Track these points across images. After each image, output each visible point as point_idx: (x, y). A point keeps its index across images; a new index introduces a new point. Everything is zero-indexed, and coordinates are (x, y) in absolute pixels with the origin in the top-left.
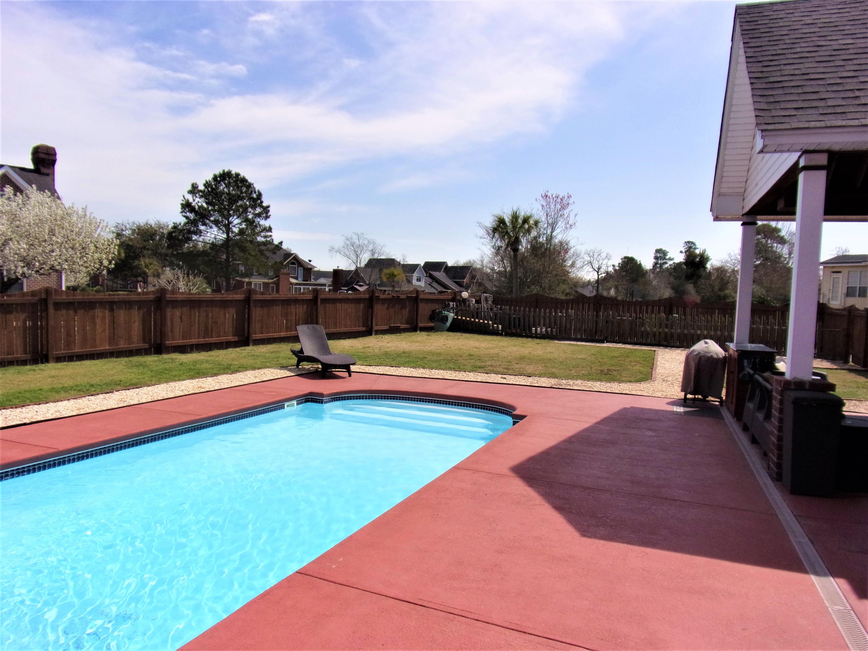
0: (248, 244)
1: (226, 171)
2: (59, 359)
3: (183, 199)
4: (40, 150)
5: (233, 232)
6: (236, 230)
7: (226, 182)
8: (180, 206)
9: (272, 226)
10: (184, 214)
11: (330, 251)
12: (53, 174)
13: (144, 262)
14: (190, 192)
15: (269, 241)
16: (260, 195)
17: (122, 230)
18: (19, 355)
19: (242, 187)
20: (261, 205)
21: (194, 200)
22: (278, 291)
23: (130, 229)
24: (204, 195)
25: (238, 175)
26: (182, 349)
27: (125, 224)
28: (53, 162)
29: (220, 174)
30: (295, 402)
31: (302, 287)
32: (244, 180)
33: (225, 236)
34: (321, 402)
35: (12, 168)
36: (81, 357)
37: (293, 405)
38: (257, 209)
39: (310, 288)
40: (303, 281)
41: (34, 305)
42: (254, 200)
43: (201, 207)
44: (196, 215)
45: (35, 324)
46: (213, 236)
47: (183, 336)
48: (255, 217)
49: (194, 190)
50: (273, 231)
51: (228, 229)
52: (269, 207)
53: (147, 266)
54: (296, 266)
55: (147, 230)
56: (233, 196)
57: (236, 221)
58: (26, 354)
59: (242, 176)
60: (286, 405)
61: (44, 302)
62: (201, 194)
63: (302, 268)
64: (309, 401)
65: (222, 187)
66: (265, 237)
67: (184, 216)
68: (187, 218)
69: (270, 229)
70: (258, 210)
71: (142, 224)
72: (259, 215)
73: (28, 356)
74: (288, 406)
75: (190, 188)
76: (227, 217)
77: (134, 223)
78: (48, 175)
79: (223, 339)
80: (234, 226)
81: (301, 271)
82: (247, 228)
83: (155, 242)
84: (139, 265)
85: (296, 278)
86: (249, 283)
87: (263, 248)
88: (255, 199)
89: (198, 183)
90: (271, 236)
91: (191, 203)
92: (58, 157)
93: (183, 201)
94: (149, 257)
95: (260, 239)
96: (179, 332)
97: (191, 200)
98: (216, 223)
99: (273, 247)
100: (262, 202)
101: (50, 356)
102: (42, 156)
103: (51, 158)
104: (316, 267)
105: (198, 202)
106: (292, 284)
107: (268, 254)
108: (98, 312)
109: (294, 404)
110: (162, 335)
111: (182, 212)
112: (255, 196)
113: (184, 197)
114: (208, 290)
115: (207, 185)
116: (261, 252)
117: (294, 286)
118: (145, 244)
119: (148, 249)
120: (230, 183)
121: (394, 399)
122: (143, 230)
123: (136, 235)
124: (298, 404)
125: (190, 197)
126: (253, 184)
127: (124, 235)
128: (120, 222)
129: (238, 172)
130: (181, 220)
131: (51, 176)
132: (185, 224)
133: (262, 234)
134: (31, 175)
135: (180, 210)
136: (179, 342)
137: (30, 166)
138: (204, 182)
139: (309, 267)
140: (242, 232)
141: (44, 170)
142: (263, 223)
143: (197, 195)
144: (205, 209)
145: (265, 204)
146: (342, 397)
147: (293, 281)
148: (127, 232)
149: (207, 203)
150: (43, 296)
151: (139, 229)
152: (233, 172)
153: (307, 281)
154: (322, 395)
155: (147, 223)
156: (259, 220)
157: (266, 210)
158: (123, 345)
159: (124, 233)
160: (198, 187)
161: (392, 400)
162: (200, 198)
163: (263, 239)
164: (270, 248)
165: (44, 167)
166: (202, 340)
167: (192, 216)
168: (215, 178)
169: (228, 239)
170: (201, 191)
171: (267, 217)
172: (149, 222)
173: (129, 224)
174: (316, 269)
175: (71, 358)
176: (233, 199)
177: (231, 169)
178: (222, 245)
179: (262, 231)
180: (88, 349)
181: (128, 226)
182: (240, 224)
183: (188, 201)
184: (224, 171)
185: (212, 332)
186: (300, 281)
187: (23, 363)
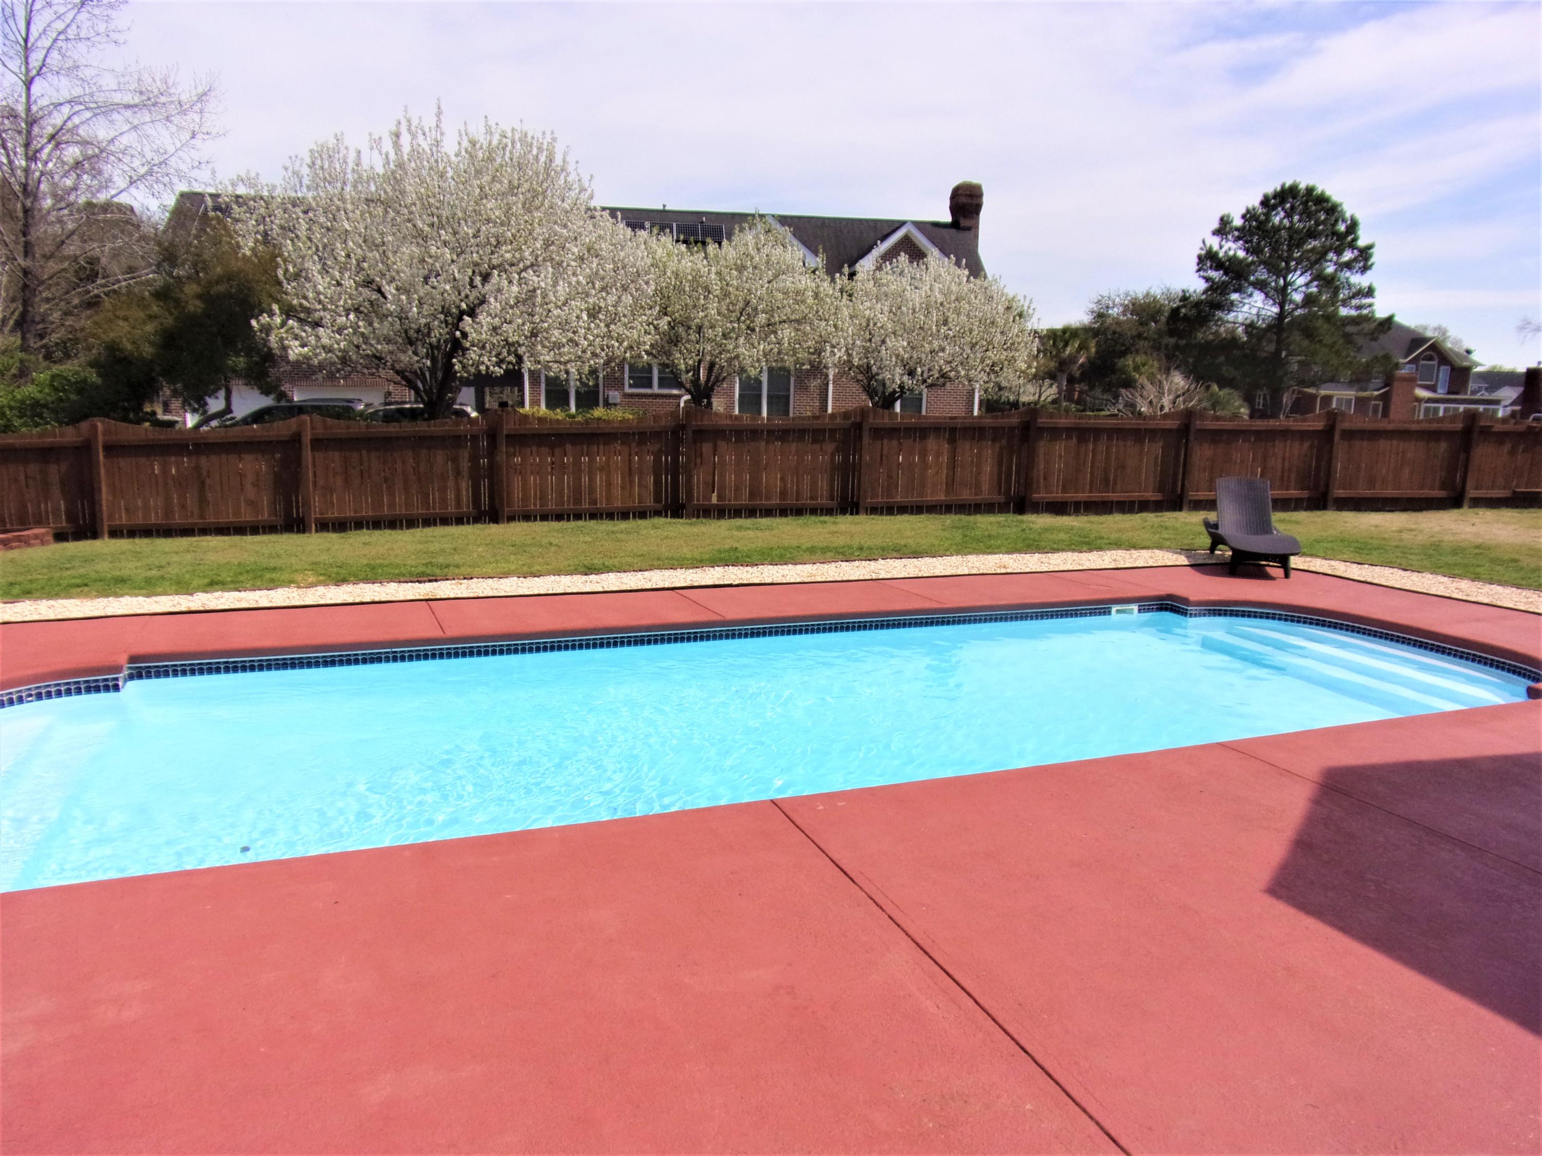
0: (1319, 323)
1: (1287, 185)
2: (875, 510)
3: (1202, 245)
4: (960, 192)
5: (1291, 302)
6: (1298, 297)
7: (1288, 206)
8: (1196, 260)
9: (1375, 285)
10: (1202, 273)
11: (1521, 328)
12: (977, 227)
13: (1134, 361)
14: (1217, 232)
15: (1366, 316)
16: (1353, 226)
17: (1108, 307)
18: (823, 501)
19: (1318, 211)
20: (1352, 245)
21: (1221, 247)
22: (1386, 414)
23: (1121, 305)
24: (1243, 234)
25: (1310, 190)
26: (1058, 508)
27: (1113, 297)
28: (977, 208)
29: (1275, 191)
30: (1135, 607)
31: (1442, 407)
32: (1322, 200)
33: (1276, 310)
34: (1184, 613)
35: (919, 225)
36: (903, 509)
37: (1130, 612)
38: (1345, 253)
39: (1462, 408)
40: (1449, 393)
41: (846, 431)
42: (1341, 237)
43: (1233, 260)
44: (1226, 274)
45: (846, 459)
46: (1254, 311)
47: (1064, 487)
48: (1341, 271)
49: (1223, 228)
50: (1376, 294)
51: (1281, 295)
52: (1370, 247)
53: (1137, 368)
54: (1435, 363)
55: (1149, 304)
56: (1298, 231)
57: (1299, 279)
58: (833, 500)
59: (1319, 190)
60: (1114, 610)
61: (858, 426)
62: (1236, 233)
63: (1448, 368)
64: (1166, 609)
65: (1277, 218)
66: (1359, 308)
67: (1204, 278)
68: (1207, 279)
69: (1370, 292)
70: (1348, 256)
71: (1140, 296)
72: (1348, 265)
73: (834, 504)
74: (1118, 611)
75: (1216, 225)
76: (1283, 273)
77: (1127, 295)
78: (969, 229)
79: (1136, 495)
80: (1296, 290)
81: (1444, 373)
82: (1320, 292)
83: (1159, 327)
84: (1125, 366)
85: (1433, 389)
86: (1327, 399)
87: (1350, 329)
88: (1342, 233)
89: (1232, 215)
90: (1370, 305)
91: (1216, 253)
92: (985, 200)
93: (1202, 249)
94: (1146, 353)
95: (1344, 312)
96: (1058, 480)
97: (1216, 248)
98: (1261, 286)
99: (1373, 326)
100: (1355, 240)
101: (861, 504)
102: (963, 200)
103: (975, 202)
104: (1480, 365)
105: (1233, 249)
106: (1419, 400)
107: (1360, 341)
108: (931, 443)
109: (1132, 609)
110: (1027, 482)
111: (1199, 270)
112: (1342, 228)
113: (1204, 242)
114: (1242, 410)
115: (1249, 215)
116: (1348, 339)
117: (1424, 405)
118: (1141, 329)
119: (1146, 339)
120: (1293, 208)
121: (1335, 628)
122: (1140, 305)
123: (1129, 316)
124: (1140, 611)
125: (1214, 242)
126: (1341, 205)
127: (1109, 316)
128: (1105, 294)
129: (1311, 183)
130: (1196, 285)
131: (973, 231)
132: (1205, 292)
133: (1354, 302)
134: (946, 233)
135: (1196, 268)
136: (1058, 495)
137: (947, 218)
138: (1243, 211)
139: (1465, 364)
140: (1309, 300)
141: (964, 223)
142: (1358, 280)
143: (1230, 237)
144: (1241, 262)
145: (1361, 243)
146: (1231, 611)
147: (1421, 393)
148: (1116, 310)
149: (1247, 251)
150: (858, 419)
151: (1134, 304)
152: (1302, 186)
153: (1457, 393)
154: (1186, 601)
155: (1148, 294)
156: (1348, 274)
157: (1365, 254)
158: (966, 495)
159: (1110, 312)
160: (1232, 221)
161: (1332, 630)
162: (1234, 242)
163: (1353, 313)
164: (1366, 331)
165: (965, 217)
166: (1096, 496)
167: (1216, 275)
168: (1265, 202)
169: (1281, 316)
170: (1237, 229)
171: (1365, 269)
172: (1152, 292)
173: (1119, 296)
174: (1479, 369)
175: (890, 510)
176: (1297, 238)
177: (1298, 181)
178: (1270, 327)
179: (1354, 296)
180: (914, 499)
181: (1117, 300)
182: (1307, 285)
183: (1211, 248)
184: (1283, 186)
185: (1115, 483)
186: (1441, 393)
187: (829, 512)
